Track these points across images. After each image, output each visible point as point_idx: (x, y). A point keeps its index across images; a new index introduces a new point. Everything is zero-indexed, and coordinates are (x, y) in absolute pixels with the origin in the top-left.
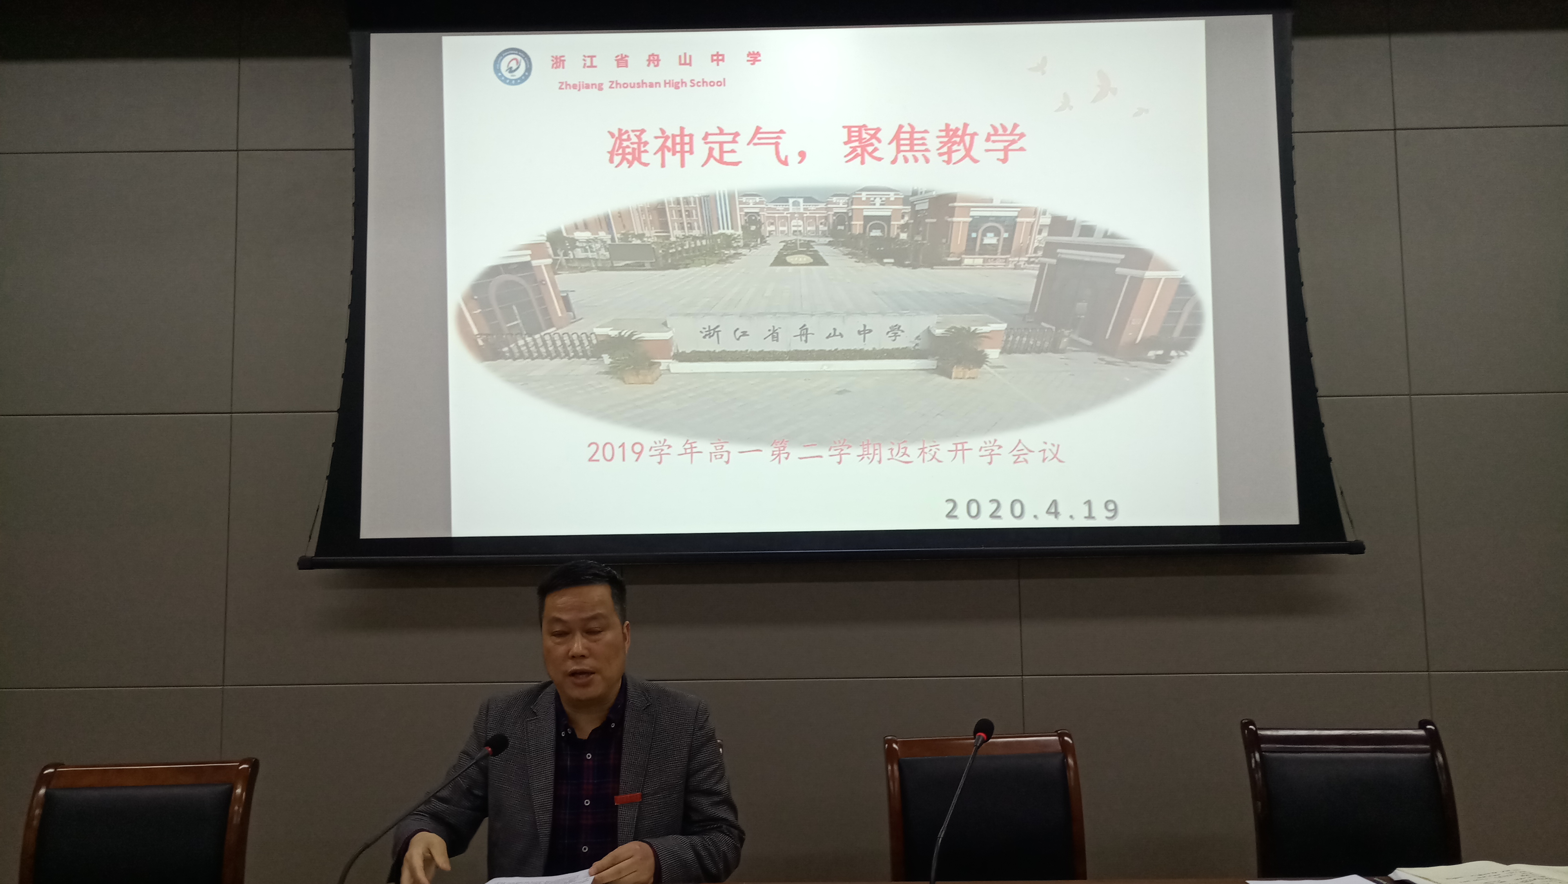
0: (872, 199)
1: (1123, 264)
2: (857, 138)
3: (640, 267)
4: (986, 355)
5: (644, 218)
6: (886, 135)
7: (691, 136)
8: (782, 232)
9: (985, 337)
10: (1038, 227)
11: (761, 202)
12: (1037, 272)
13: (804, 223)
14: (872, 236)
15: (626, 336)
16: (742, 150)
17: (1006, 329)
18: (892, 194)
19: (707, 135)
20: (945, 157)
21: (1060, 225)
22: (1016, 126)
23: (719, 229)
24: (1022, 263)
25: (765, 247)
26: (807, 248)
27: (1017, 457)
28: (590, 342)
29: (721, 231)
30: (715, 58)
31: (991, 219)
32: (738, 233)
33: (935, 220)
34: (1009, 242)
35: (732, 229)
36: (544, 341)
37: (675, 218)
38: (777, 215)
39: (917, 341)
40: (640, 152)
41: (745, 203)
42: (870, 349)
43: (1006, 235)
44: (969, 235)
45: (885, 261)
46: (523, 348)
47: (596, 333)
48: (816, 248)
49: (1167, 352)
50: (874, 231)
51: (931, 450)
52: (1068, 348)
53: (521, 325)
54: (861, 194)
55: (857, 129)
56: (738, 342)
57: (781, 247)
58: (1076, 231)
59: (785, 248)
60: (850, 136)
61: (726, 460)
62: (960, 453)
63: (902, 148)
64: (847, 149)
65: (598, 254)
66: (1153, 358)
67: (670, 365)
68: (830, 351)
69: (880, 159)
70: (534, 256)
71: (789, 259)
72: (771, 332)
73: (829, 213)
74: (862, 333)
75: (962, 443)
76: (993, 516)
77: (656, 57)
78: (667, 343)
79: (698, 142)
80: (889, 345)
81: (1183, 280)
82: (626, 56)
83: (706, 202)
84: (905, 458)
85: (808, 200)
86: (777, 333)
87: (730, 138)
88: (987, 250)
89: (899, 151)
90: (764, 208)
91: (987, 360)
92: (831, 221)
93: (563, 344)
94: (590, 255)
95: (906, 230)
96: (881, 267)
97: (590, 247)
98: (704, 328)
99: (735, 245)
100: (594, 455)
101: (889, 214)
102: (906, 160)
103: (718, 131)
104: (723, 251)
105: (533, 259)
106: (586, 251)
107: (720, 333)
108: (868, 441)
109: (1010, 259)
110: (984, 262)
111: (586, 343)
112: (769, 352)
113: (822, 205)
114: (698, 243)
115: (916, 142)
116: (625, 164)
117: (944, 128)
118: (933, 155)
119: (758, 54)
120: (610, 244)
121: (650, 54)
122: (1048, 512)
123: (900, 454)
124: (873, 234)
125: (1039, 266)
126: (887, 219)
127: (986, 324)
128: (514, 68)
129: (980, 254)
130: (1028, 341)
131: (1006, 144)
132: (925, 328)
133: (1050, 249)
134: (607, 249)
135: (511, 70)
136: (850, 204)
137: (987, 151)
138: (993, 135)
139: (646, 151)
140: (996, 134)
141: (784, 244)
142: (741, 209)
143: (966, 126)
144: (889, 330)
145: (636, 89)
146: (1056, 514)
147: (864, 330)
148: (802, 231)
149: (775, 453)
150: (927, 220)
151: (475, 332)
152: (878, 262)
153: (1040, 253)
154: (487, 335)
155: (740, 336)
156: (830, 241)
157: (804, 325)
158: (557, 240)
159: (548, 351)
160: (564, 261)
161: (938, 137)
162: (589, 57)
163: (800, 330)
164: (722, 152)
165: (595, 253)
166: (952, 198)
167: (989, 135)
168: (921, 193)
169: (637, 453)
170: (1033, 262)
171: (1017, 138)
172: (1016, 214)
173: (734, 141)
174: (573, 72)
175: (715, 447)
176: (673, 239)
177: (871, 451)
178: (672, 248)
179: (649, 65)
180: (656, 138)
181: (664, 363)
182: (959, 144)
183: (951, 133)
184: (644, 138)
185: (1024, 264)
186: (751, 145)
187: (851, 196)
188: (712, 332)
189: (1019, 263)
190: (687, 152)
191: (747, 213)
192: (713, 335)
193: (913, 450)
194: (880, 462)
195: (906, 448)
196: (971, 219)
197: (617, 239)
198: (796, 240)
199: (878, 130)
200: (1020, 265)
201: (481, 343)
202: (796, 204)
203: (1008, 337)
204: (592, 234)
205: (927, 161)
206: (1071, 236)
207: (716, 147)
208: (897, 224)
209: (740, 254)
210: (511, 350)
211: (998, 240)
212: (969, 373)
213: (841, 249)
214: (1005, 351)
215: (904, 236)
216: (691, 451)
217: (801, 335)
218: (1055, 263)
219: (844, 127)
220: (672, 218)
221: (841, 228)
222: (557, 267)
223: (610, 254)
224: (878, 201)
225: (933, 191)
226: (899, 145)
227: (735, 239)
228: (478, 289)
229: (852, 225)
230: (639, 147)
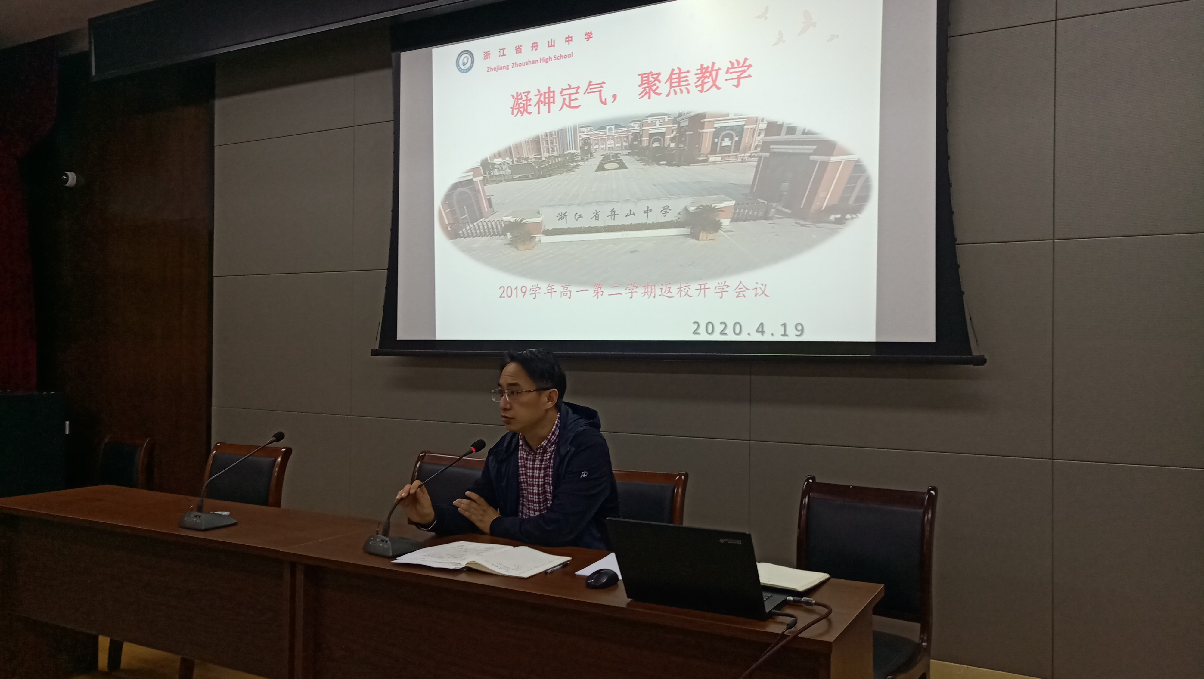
0: (654, 122)
1: (815, 153)
2: (646, 82)
3: (526, 178)
4: (721, 223)
5: (529, 147)
6: (664, 78)
7: (554, 92)
8: (602, 149)
9: (722, 211)
10: (758, 131)
11: (591, 131)
12: (756, 163)
13: (614, 142)
14: (654, 147)
15: (519, 221)
16: (582, 98)
17: (735, 205)
18: (666, 117)
19: (563, 90)
20: (700, 88)
21: (773, 128)
22: (746, 60)
24: (746, 158)
25: (592, 159)
26: (615, 158)
27: (738, 293)
28: (501, 225)
29: (569, 151)
30: (567, 39)
31: (727, 128)
32: (578, 152)
33: (692, 133)
34: (739, 143)
35: (575, 149)
36: (479, 226)
37: (545, 146)
38: (599, 138)
39: (679, 216)
40: (527, 106)
41: (582, 132)
42: (651, 223)
43: (737, 139)
44: (713, 140)
45: (661, 163)
46: (469, 231)
47: (504, 220)
48: (621, 157)
49: (844, 216)
50: (655, 143)
51: (685, 289)
52: (775, 216)
53: (468, 217)
54: (647, 119)
55: (646, 75)
56: (577, 221)
57: (601, 159)
58: (784, 131)
59: (604, 159)
60: (642, 81)
61: (569, 296)
62: (703, 291)
63: (674, 85)
64: (640, 90)
65: (505, 171)
66: (833, 220)
67: (541, 238)
68: (627, 225)
69: (659, 94)
70: (474, 176)
71: (606, 166)
72: (595, 214)
73: (629, 134)
74: (646, 212)
75: (704, 284)
76: (722, 333)
77: (536, 44)
78: (539, 224)
79: (557, 95)
80: (662, 219)
81: (858, 161)
82: (521, 46)
83: (561, 133)
84: (669, 295)
85: (618, 126)
86: (598, 215)
87: (574, 91)
88: (725, 150)
89: (671, 87)
90: (592, 134)
91: (722, 227)
92: (630, 139)
93: (488, 228)
94: (501, 172)
95: (674, 141)
96: (659, 167)
97: (502, 168)
98: (559, 214)
99: (576, 160)
100: (502, 295)
101: (664, 131)
102: (676, 93)
103: (568, 87)
104: (570, 164)
105: (473, 178)
106: (499, 170)
107: (567, 216)
108: (648, 283)
109: (739, 156)
110: (722, 159)
111: (499, 227)
112: (593, 227)
113: (625, 129)
114: (557, 161)
115: (682, 80)
116: (520, 114)
117: (699, 67)
118: (692, 88)
119: (591, 33)
120: (511, 165)
121: (533, 42)
122: (757, 331)
123: (667, 292)
124: (654, 145)
125: (757, 159)
126: (663, 134)
127: (721, 203)
128: (465, 63)
129: (720, 153)
130: (748, 213)
131: (739, 74)
132: (684, 207)
133: (765, 146)
134: (510, 168)
135: (464, 64)
136: (641, 126)
137: (726, 80)
138: (731, 68)
139: (530, 105)
140: (733, 67)
141: (603, 156)
142: (580, 136)
143: (714, 64)
144: (662, 209)
145: (526, 66)
146: (762, 332)
147: (648, 210)
148: (613, 147)
149: (596, 292)
151: (447, 223)
152: (656, 164)
153: (759, 150)
154: (453, 224)
155: (578, 218)
156: (629, 153)
157: (613, 209)
158: (486, 165)
159: (480, 232)
160: (489, 178)
161: (696, 74)
162: (502, 49)
163: (610, 212)
164: (570, 100)
165: (504, 171)
166: (702, 116)
167: (728, 69)
168: (684, 114)
169: (523, 293)
170: (753, 157)
171: (746, 68)
172: (743, 123)
173: (577, 93)
174: (495, 61)
175: (564, 288)
176: (543, 159)
177: (649, 290)
178: (542, 165)
179: (532, 50)
180: (536, 95)
181: (538, 237)
182: (709, 77)
183: (704, 70)
184: (530, 96)
185: (748, 158)
186: (586, 94)
187: (642, 121)
188: (563, 216)
189: (744, 158)
190: (551, 103)
191: (583, 138)
192: (563, 218)
193: (674, 289)
194: (654, 297)
195: (670, 288)
196: (715, 129)
197: (515, 162)
198: (610, 153)
199: (659, 74)
200: (746, 159)
201: (449, 229)
202: (610, 129)
203: (736, 210)
204: (503, 160)
205: (688, 92)
206: (779, 135)
207: (567, 97)
208: (669, 137)
209: (579, 165)
210: (463, 233)
211: (732, 143)
212: (710, 236)
213: (635, 157)
214: (734, 220)
215: (673, 145)
216: (551, 291)
217: (611, 215)
218: (768, 156)
219: (639, 75)
220: (543, 145)
221: (636, 143)
222: (485, 181)
223: (511, 172)
224: (658, 123)
225: (691, 112)
226: (671, 83)
227: (576, 155)
228: (448, 197)
229: (642, 140)
230: (527, 103)
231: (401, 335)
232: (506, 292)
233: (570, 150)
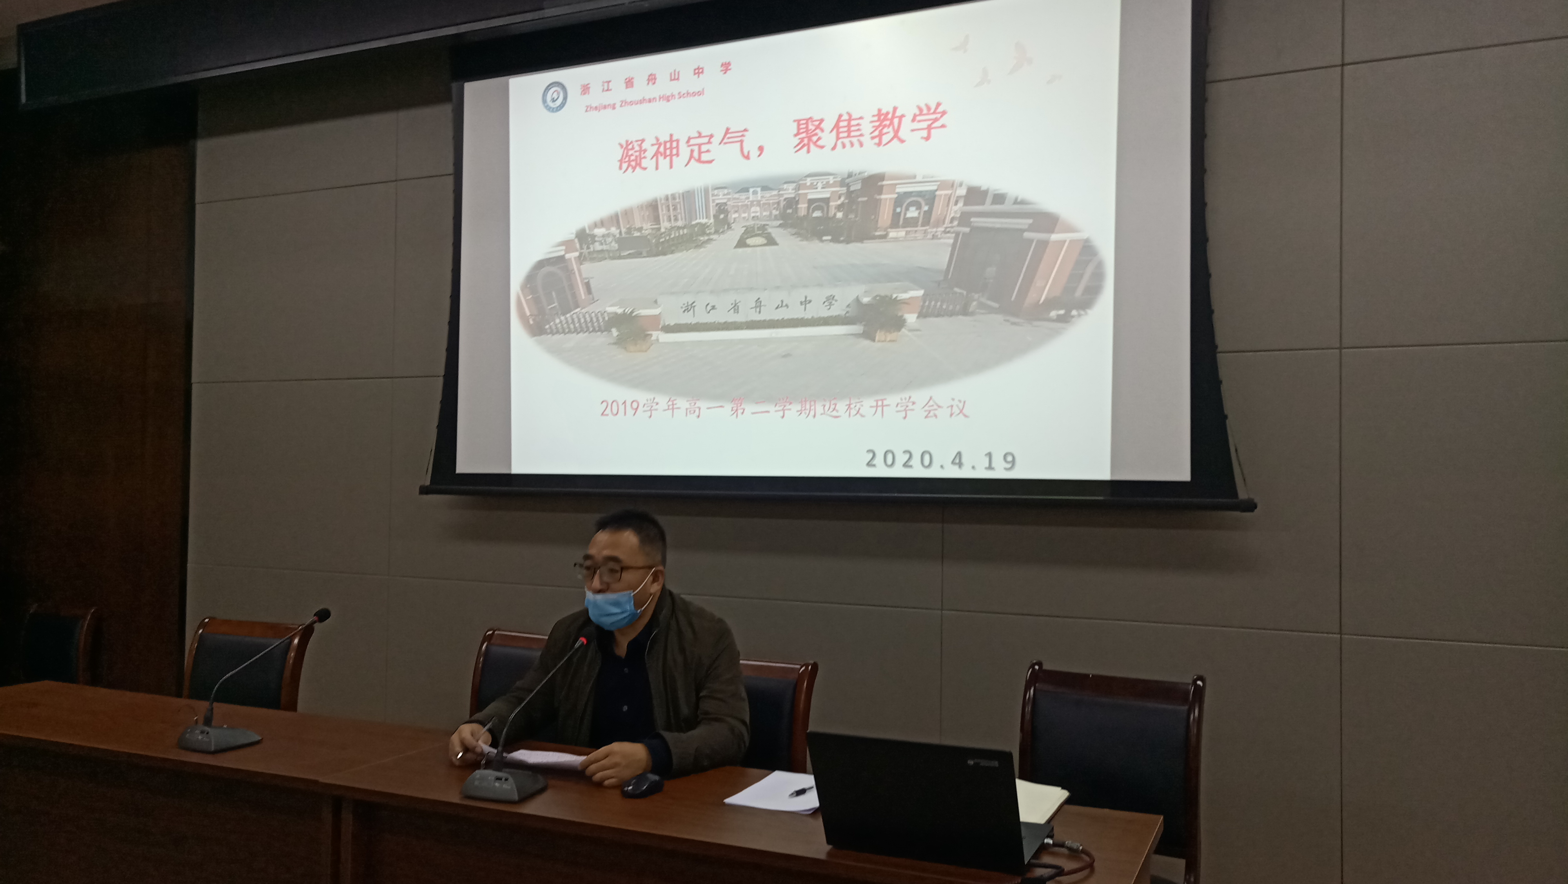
0: (815, 184)
1: (1031, 229)
2: (804, 130)
3: (638, 255)
4: (905, 320)
5: (643, 214)
6: (828, 125)
7: (678, 141)
8: (744, 218)
9: (905, 303)
10: (955, 199)
11: (728, 194)
12: (951, 241)
13: (761, 209)
14: (814, 217)
15: (628, 313)
16: (716, 150)
17: (924, 295)
18: (831, 177)
19: (689, 139)
20: (877, 140)
21: (975, 195)
22: (938, 105)
23: (696, 219)
24: (939, 233)
25: (730, 232)
26: (762, 231)
27: (928, 412)
28: (604, 318)
29: (698, 221)
30: (697, 71)
31: (913, 194)
32: (710, 222)
33: (866, 199)
34: (928, 214)
35: (706, 218)
36: (573, 319)
37: (664, 212)
38: (740, 204)
39: (848, 309)
40: (641, 159)
41: (716, 195)
42: (810, 317)
43: (926, 208)
44: (894, 210)
45: (825, 238)
46: (559, 326)
47: (608, 312)
48: (770, 230)
49: (1068, 312)
50: (816, 212)
51: (856, 406)
52: (977, 310)
53: (558, 307)
54: (806, 180)
55: (804, 122)
56: (709, 315)
57: (743, 231)
58: (989, 200)
59: (746, 232)
60: (799, 129)
61: (698, 415)
62: (880, 409)
63: (841, 135)
64: (796, 141)
65: (610, 246)
66: (1055, 318)
67: (659, 336)
68: (778, 320)
69: (822, 147)
70: (567, 252)
71: (749, 241)
72: (733, 306)
73: (781, 199)
74: (804, 303)
75: (882, 400)
76: (906, 465)
77: (653, 77)
78: (657, 318)
79: (683, 145)
80: (825, 313)
81: (1087, 241)
82: (633, 78)
83: (688, 196)
84: (834, 413)
85: (765, 188)
86: (738, 306)
89: (838, 138)
90: (731, 198)
91: (906, 324)
92: (782, 206)
93: (585, 321)
94: (605, 247)
95: (842, 209)
96: (821, 243)
97: (605, 241)
98: (684, 304)
99: (708, 232)
100: (604, 411)
101: (828, 195)
102: (844, 146)
103: (697, 135)
104: (699, 238)
105: (566, 254)
106: (602, 244)
107: (695, 308)
108: (806, 398)
109: (929, 230)
110: (906, 234)
111: (601, 320)
112: (731, 323)
113: (775, 192)
114: (681, 233)
115: (853, 128)
116: (630, 169)
117: (876, 113)
118: (866, 139)
119: (729, 64)
120: (618, 238)
121: (650, 74)
122: (953, 464)
123: (831, 410)
124: (815, 215)
125: (954, 235)
126: (826, 201)
127: (905, 292)
128: (555, 99)
129: (904, 227)
130: (941, 306)
131: (929, 123)
132: (855, 297)
133: (964, 219)
134: (616, 242)
135: (553, 100)
136: (797, 189)
137: (913, 130)
138: (918, 115)
139: (645, 158)
140: (921, 114)
141: (745, 228)
142: (713, 201)
143: (895, 109)
144: (826, 300)
145: (638, 105)
146: (960, 465)
147: (805, 301)
148: (759, 217)
149: (734, 409)
150: (860, 199)
151: (528, 313)
152: (818, 240)
153: (956, 223)
154: (536, 315)
155: (710, 310)
156: (780, 224)
157: (759, 299)
158: (583, 236)
159: (575, 327)
160: (587, 253)
161: (871, 122)
162: (606, 82)
163: (755, 304)
164: (700, 153)
165: (608, 246)
166: (881, 177)
167: (915, 116)
168: (855, 175)
169: (634, 409)
170: (949, 232)
171: (939, 116)
172: (935, 188)
173: (709, 142)
174: (596, 97)
175: (690, 404)
176: (663, 230)
177: (808, 407)
178: (662, 238)
179: (648, 84)
180: (653, 145)
181: (655, 334)
182: (889, 126)
183: (882, 117)
184: (644, 146)
185: (941, 234)
186: (722, 144)
187: (798, 182)
188: (689, 308)
189: (937, 234)
190: (674, 155)
191: (717, 204)
192: (690, 310)
193: (842, 406)
194: (814, 416)
195: (835, 404)
196: (896, 196)
197: (623, 233)
198: (754, 224)
199: (822, 121)
202: (755, 193)
204: (607, 230)
205: (861, 145)
206: (983, 203)
207: (696, 148)
208: (835, 205)
209: (712, 240)
210: (550, 327)
211: (919, 213)
212: (890, 337)
213: (789, 230)
214: (922, 315)
215: (840, 215)
216: (672, 408)
217: (756, 307)
218: (968, 232)
219: (795, 121)
220: (662, 212)
221: (789, 211)
222: (582, 259)
223: (619, 245)
224: (820, 185)
225: (865, 172)
226: (838, 133)
227: (708, 226)
228: (530, 280)
229: (798, 208)
230: (640, 154)
231: (463, 466)
232: (609, 408)
233: (700, 219)
